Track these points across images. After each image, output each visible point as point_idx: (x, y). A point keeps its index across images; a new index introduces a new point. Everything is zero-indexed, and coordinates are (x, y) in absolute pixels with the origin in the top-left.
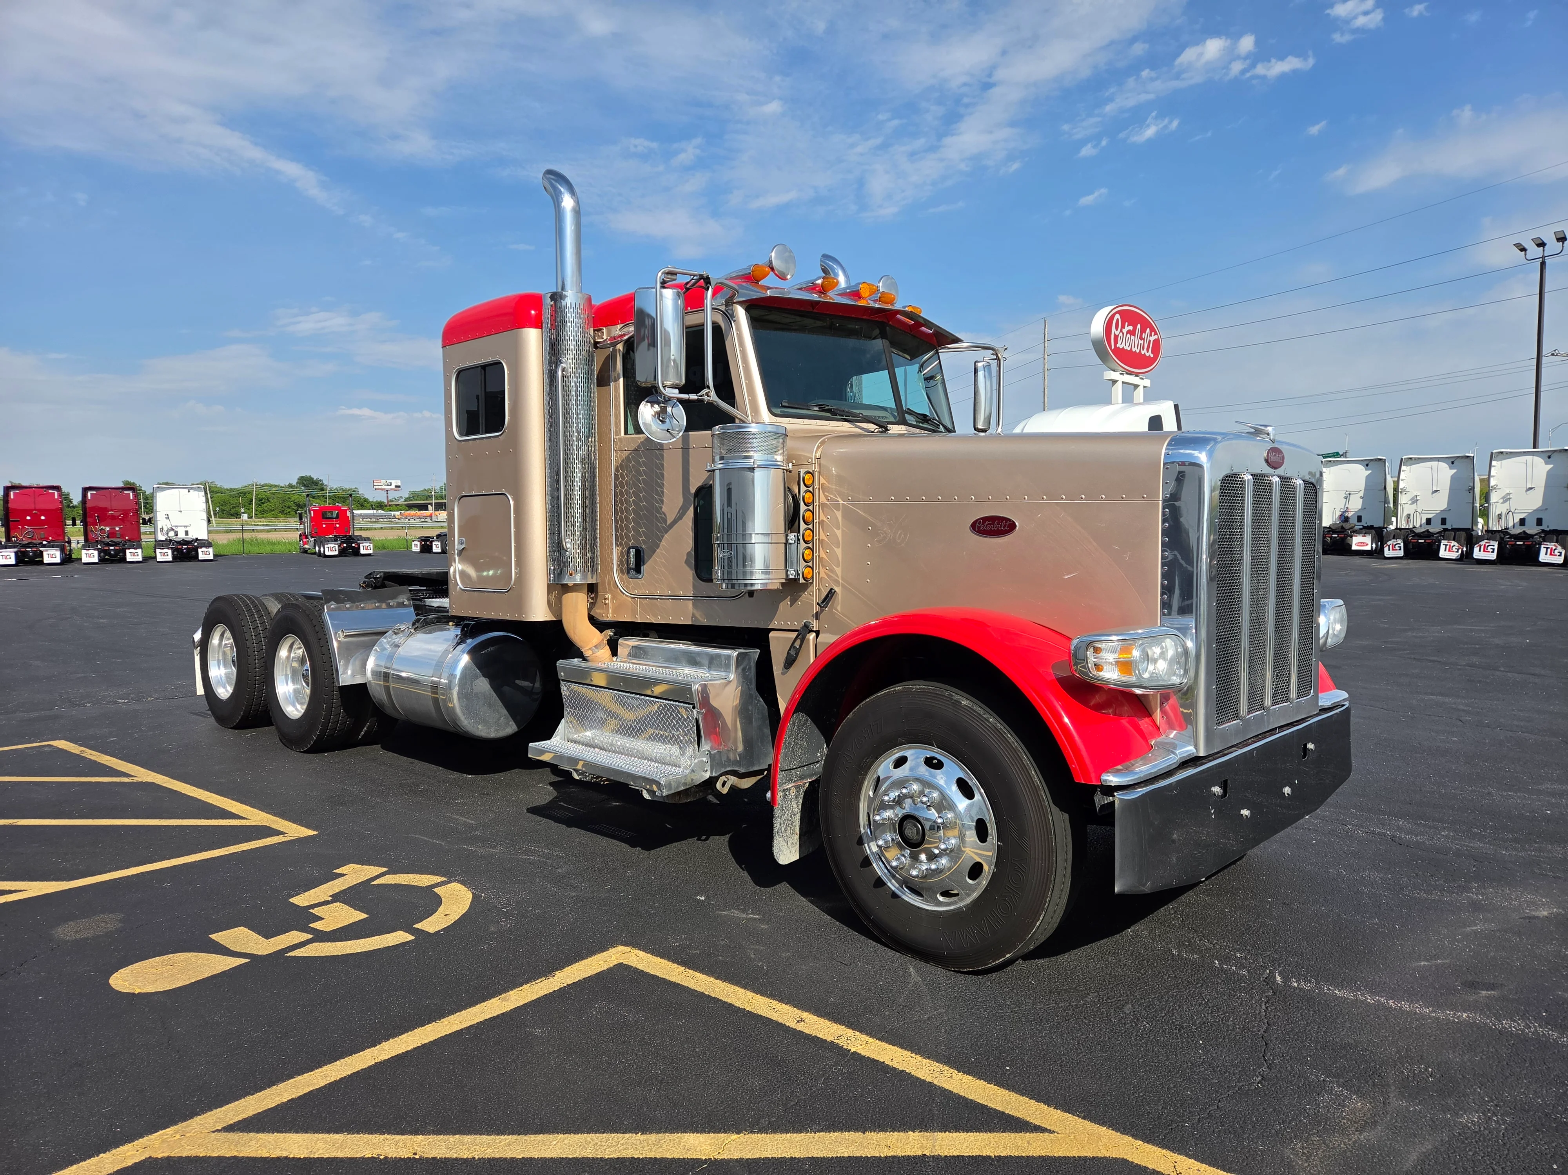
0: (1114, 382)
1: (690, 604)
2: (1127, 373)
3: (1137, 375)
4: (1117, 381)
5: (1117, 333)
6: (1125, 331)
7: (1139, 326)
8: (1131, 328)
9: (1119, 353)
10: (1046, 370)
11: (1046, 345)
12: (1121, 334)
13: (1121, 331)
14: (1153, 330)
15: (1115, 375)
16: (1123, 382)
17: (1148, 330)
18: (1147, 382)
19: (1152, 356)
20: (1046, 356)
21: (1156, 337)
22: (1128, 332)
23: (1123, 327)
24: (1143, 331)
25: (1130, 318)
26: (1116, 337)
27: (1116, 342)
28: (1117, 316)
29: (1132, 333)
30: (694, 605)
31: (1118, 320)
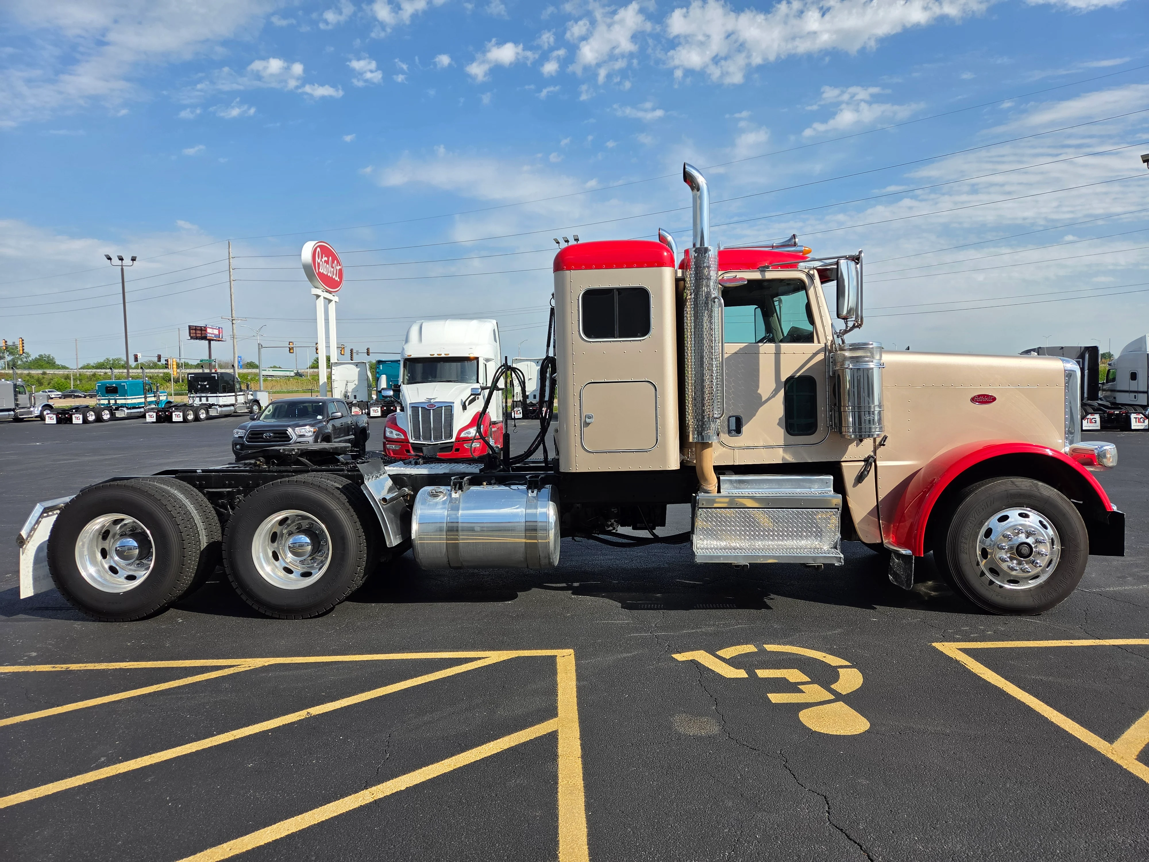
0: (318, 296)
1: (781, 450)
2: (326, 292)
3: (330, 292)
4: (320, 296)
5: (319, 261)
6: (323, 260)
7: (330, 258)
8: (326, 259)
9: (321, 275)
10: (231, 280)
11: (231, 261)
12: (321, 263)
13: (321, 260)
14: (338, 262)
15: (318, 292)
16: (324, 298)
17: (336, 262)
18: (336, 299)
19: (339, 280)
20: (231, 270)
21: (340, 267)
22: (325, 261)
23: (322, 258)
24: (333, 262)
25: (325, 251)
26: (319, 264)
27: (319, 269)
28: (318, 249)
29: (327, 262)
30: (784, 450)
31: (319, 252)
